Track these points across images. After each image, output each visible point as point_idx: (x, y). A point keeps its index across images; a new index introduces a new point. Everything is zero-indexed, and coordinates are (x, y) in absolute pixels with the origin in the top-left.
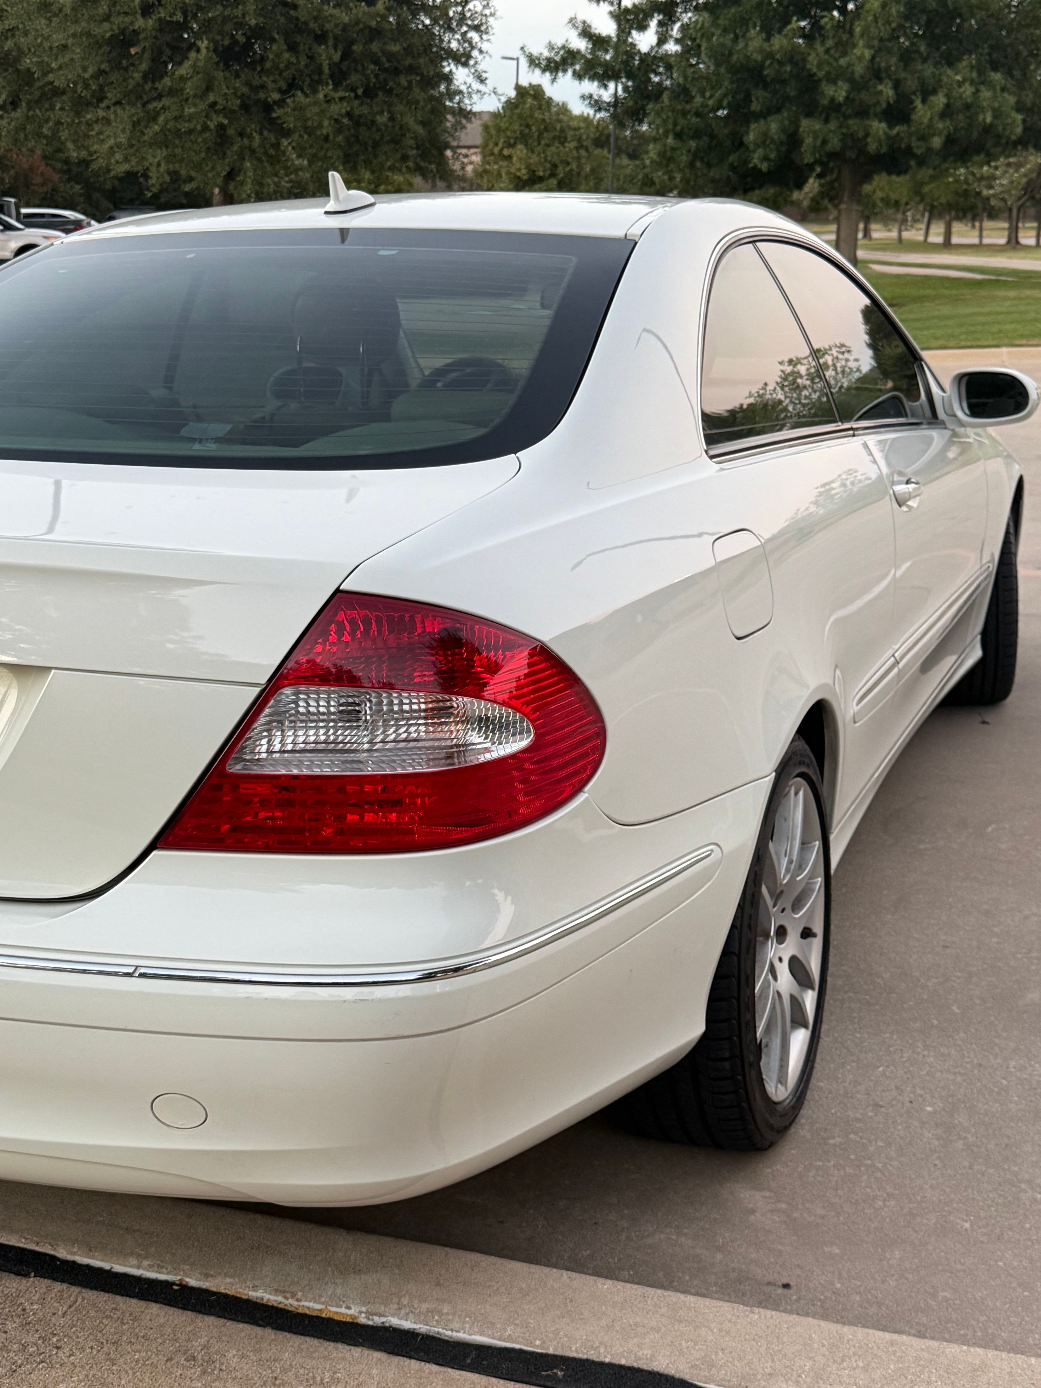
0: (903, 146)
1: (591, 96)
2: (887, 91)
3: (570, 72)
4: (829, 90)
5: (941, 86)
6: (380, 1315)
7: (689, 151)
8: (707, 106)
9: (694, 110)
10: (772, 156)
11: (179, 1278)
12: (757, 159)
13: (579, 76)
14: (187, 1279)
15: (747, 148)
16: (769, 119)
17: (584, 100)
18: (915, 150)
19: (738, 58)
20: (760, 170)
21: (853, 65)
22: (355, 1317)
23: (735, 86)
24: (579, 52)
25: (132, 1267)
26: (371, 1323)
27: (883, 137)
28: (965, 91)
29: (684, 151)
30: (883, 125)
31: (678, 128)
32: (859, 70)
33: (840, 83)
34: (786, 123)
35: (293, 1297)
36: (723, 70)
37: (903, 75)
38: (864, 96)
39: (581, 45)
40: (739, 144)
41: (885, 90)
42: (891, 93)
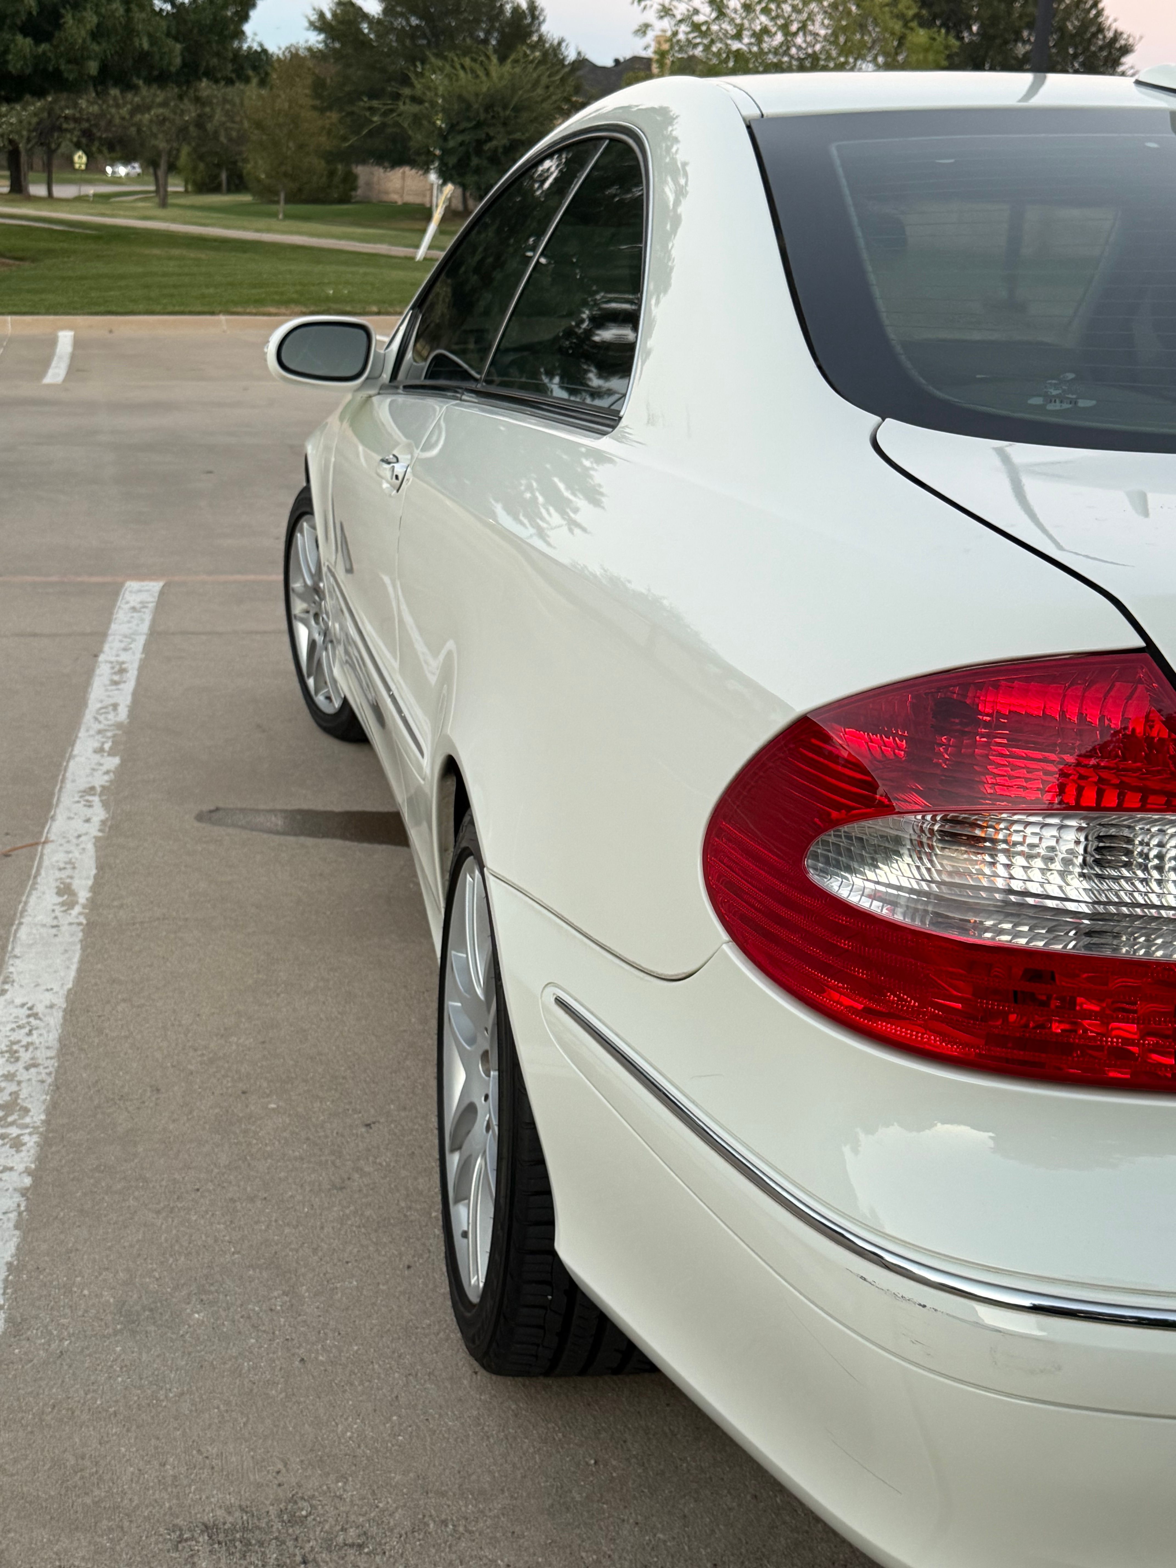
0: (51, 69)
18: (66, 75)
27: (28, 56)
30: (29, 41)
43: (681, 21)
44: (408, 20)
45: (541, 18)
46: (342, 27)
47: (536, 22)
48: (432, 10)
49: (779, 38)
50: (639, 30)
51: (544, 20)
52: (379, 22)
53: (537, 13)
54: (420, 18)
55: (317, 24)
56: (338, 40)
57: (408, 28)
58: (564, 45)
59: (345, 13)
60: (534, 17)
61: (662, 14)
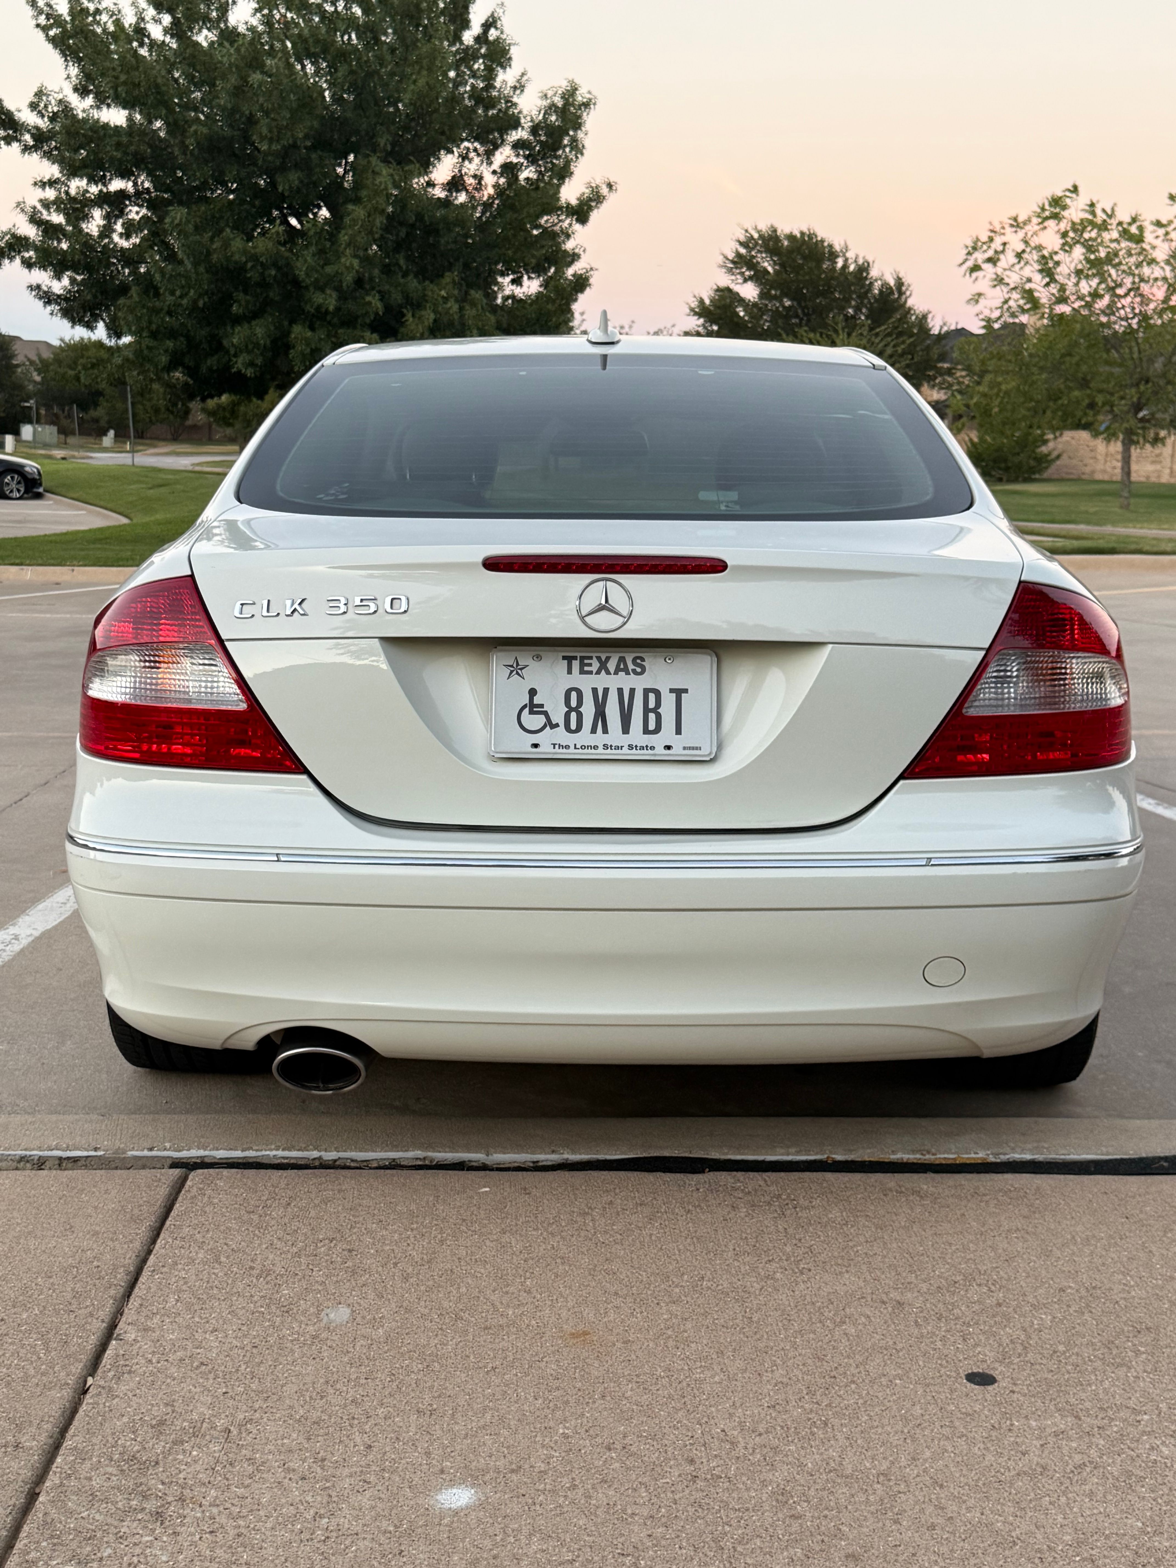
1: (38, 287)
2: (375, 302)
3: (18, 261)
4: (318, 298)
5: (427, 301)
6: (1005, 1154)
7: (166, 351)
8: (180, 305)
9: (166, 308)
10: (259, 361)
11: (826, 1156)
12: (240, 364)
13: (28, 264)
14: (834, 1156)
15: (227, 352)
16: (254, 323)
17: (32, 290)
19: (218, 258)
20: (245, 376)
21: (342, 274)
22: (985, 1159)
23: (213, 286)
24: (26, 239)
25: (782, 1155)
26: (998, 1161)
28: (450, 308)
29: (162, 352)
31: (154, 327)
32: (349, 279)
33: (328, 291)
34: (272, 328)
35: (928, 1153)
36: (202, 269)
37: (387, 287)
38: (351, 306)
39: (31, 232)
40: (217, 346)
41: (373, 302)
42: (379, 305)
43: (1015, 288)
44: (781, 302)
45: (908, 293)
46: (718, 311)
47: (904, 297)
48: (805, 291)
49: (1106, 300)
50: (971, 299)
51: (910, 295)
52: (755, 305)
53: (904, 288)
54: (792, 299)
55: (697, 310)
56: (716, 324)
57: (781, 309)
58: (930, 316)
59: (722, 298)
60: (901, 293)
61: (995, 283)
